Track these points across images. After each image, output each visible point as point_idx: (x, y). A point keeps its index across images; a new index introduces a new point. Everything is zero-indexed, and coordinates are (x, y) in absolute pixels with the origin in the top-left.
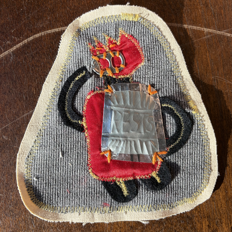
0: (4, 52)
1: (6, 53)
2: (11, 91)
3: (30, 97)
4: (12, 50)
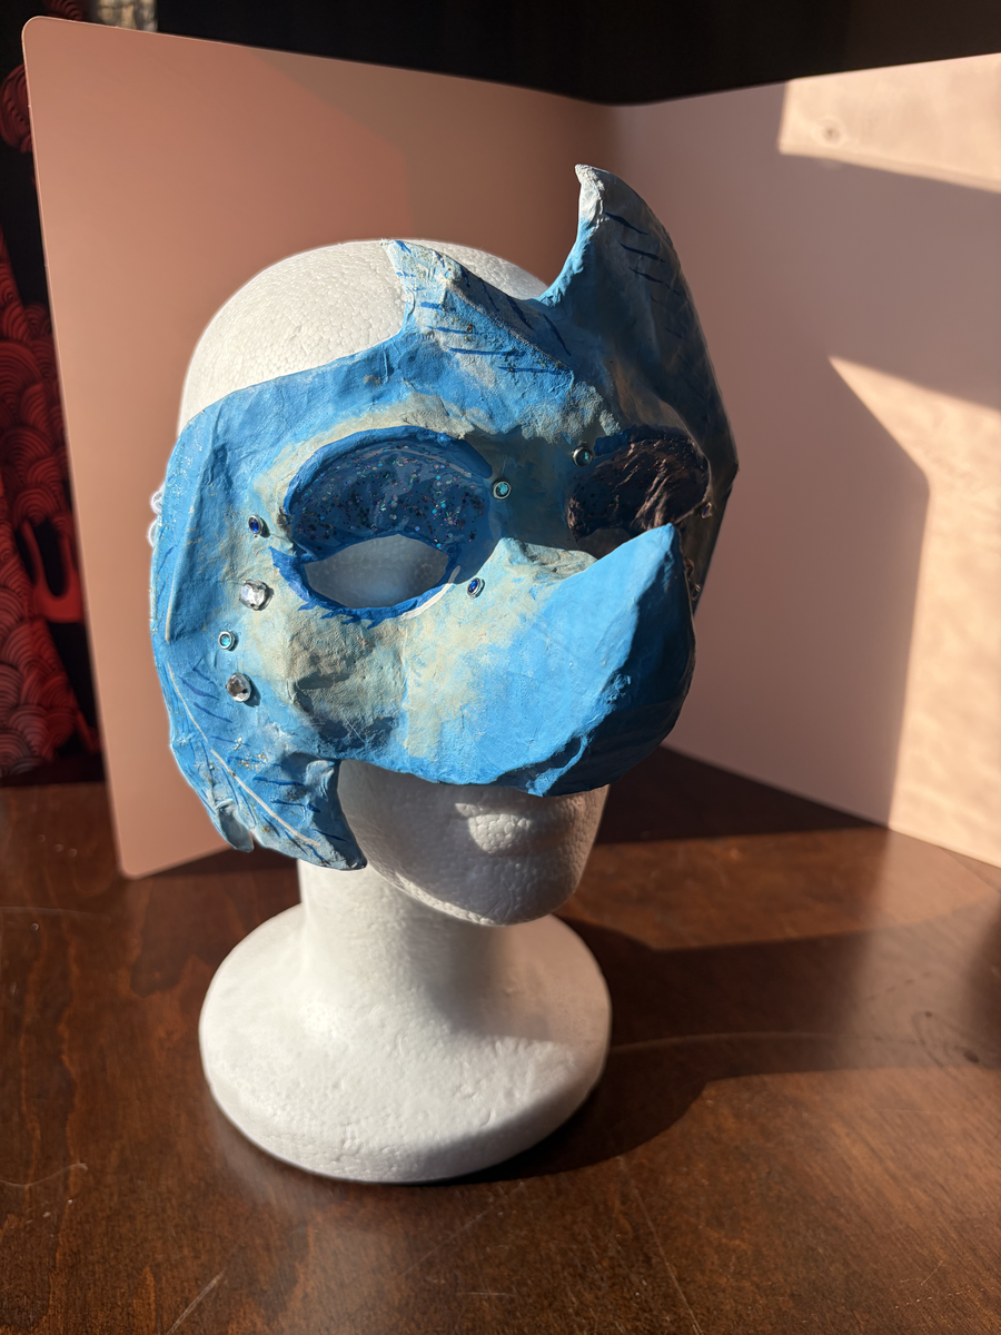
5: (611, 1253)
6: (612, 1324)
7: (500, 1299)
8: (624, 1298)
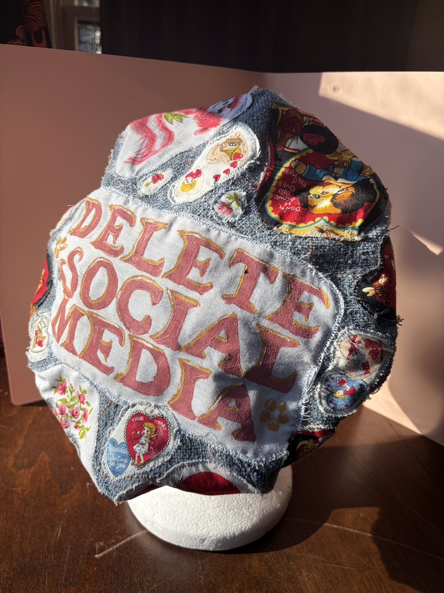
0: (108, 548)
1: (110, 549)
2: (113, 582)
3: (131, 586)
4: (115, 547)
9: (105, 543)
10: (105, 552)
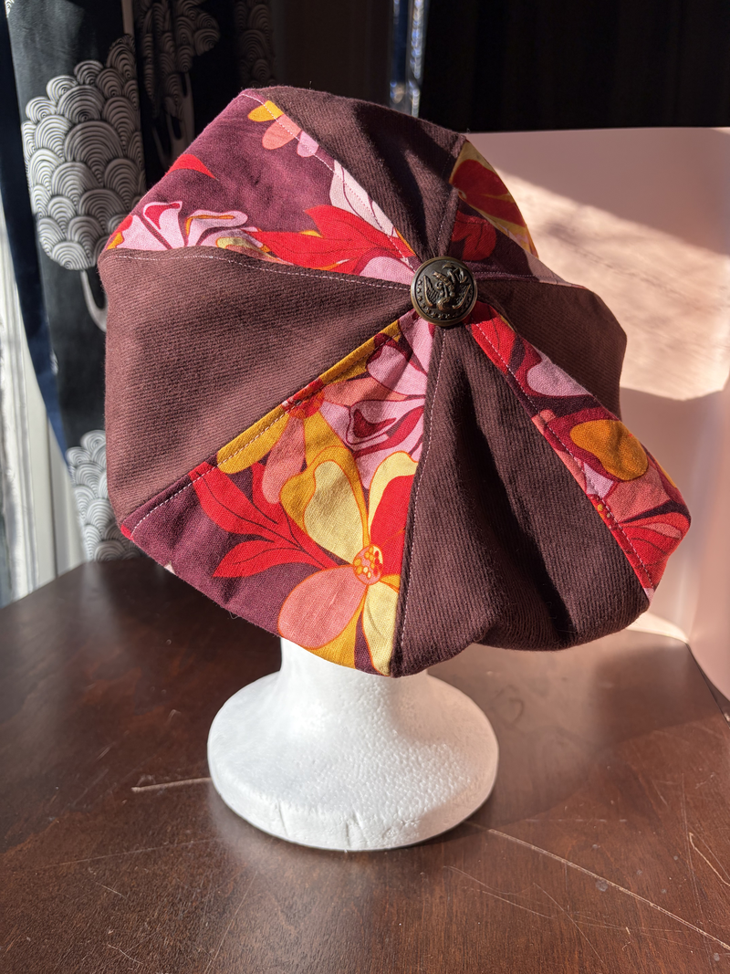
5: (205, 900)
6: (164, 938)
7: (116, 895)
8: (186, 927)
9: (155, 778)
10: (149, 788)
